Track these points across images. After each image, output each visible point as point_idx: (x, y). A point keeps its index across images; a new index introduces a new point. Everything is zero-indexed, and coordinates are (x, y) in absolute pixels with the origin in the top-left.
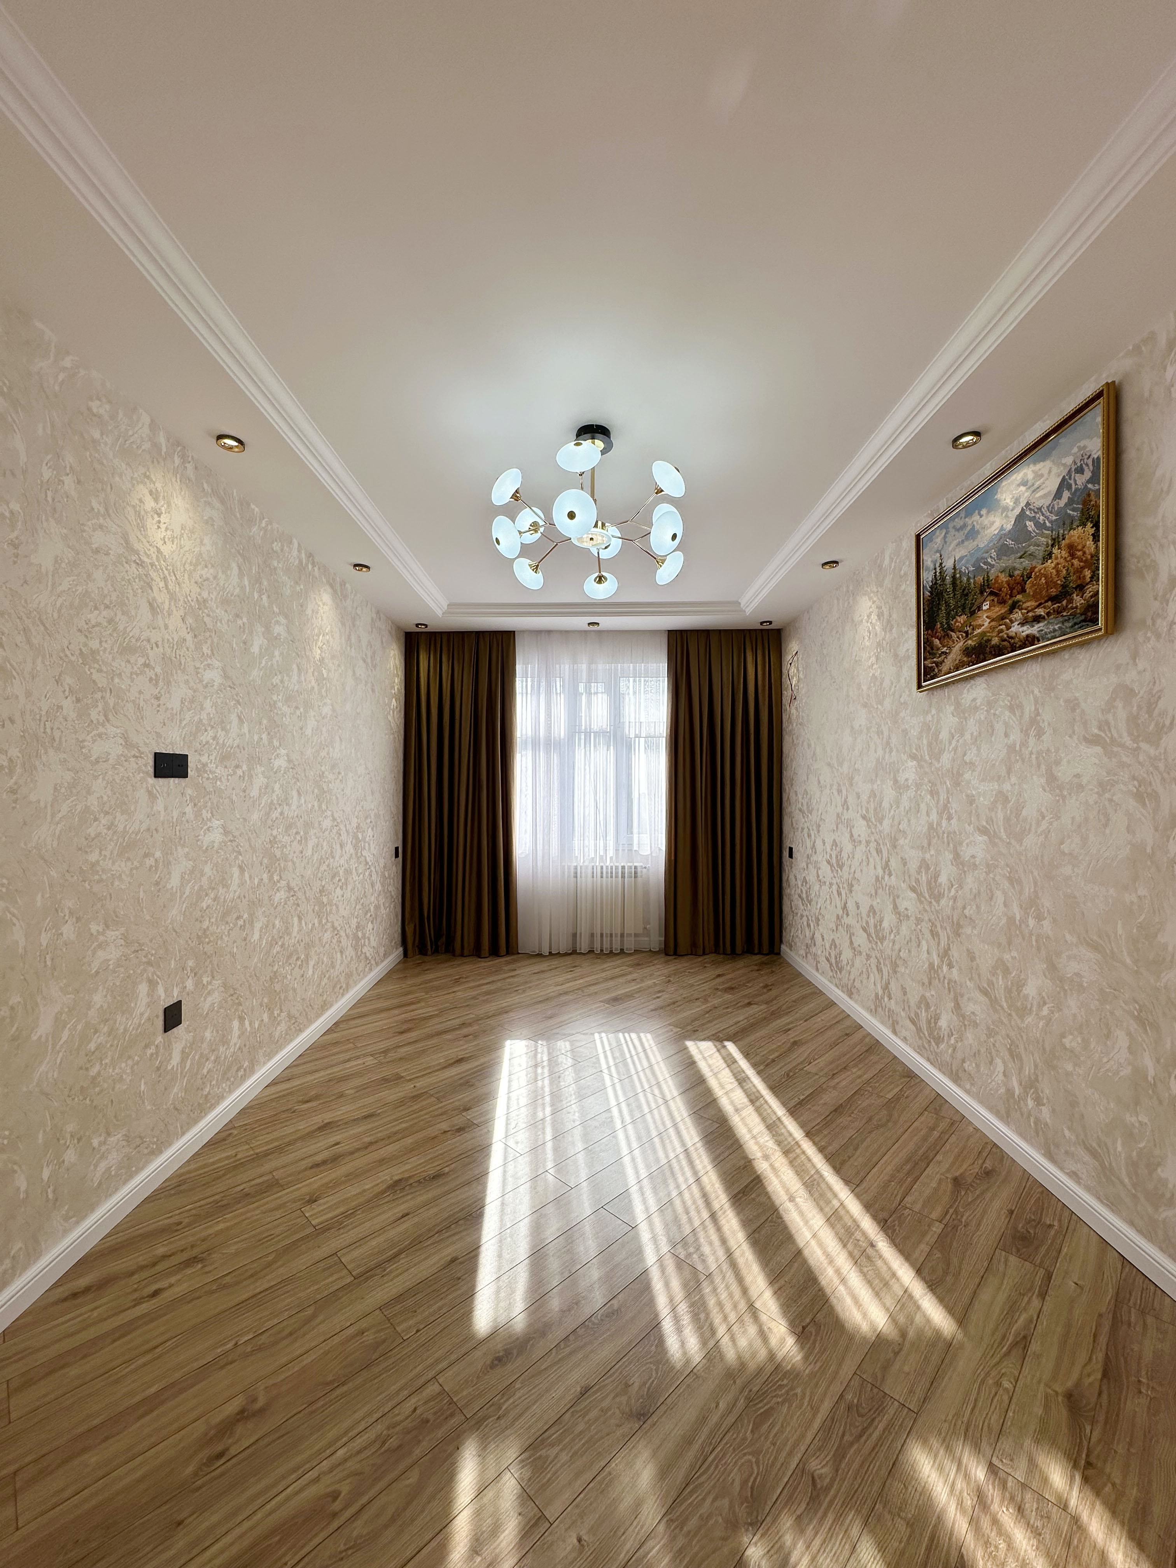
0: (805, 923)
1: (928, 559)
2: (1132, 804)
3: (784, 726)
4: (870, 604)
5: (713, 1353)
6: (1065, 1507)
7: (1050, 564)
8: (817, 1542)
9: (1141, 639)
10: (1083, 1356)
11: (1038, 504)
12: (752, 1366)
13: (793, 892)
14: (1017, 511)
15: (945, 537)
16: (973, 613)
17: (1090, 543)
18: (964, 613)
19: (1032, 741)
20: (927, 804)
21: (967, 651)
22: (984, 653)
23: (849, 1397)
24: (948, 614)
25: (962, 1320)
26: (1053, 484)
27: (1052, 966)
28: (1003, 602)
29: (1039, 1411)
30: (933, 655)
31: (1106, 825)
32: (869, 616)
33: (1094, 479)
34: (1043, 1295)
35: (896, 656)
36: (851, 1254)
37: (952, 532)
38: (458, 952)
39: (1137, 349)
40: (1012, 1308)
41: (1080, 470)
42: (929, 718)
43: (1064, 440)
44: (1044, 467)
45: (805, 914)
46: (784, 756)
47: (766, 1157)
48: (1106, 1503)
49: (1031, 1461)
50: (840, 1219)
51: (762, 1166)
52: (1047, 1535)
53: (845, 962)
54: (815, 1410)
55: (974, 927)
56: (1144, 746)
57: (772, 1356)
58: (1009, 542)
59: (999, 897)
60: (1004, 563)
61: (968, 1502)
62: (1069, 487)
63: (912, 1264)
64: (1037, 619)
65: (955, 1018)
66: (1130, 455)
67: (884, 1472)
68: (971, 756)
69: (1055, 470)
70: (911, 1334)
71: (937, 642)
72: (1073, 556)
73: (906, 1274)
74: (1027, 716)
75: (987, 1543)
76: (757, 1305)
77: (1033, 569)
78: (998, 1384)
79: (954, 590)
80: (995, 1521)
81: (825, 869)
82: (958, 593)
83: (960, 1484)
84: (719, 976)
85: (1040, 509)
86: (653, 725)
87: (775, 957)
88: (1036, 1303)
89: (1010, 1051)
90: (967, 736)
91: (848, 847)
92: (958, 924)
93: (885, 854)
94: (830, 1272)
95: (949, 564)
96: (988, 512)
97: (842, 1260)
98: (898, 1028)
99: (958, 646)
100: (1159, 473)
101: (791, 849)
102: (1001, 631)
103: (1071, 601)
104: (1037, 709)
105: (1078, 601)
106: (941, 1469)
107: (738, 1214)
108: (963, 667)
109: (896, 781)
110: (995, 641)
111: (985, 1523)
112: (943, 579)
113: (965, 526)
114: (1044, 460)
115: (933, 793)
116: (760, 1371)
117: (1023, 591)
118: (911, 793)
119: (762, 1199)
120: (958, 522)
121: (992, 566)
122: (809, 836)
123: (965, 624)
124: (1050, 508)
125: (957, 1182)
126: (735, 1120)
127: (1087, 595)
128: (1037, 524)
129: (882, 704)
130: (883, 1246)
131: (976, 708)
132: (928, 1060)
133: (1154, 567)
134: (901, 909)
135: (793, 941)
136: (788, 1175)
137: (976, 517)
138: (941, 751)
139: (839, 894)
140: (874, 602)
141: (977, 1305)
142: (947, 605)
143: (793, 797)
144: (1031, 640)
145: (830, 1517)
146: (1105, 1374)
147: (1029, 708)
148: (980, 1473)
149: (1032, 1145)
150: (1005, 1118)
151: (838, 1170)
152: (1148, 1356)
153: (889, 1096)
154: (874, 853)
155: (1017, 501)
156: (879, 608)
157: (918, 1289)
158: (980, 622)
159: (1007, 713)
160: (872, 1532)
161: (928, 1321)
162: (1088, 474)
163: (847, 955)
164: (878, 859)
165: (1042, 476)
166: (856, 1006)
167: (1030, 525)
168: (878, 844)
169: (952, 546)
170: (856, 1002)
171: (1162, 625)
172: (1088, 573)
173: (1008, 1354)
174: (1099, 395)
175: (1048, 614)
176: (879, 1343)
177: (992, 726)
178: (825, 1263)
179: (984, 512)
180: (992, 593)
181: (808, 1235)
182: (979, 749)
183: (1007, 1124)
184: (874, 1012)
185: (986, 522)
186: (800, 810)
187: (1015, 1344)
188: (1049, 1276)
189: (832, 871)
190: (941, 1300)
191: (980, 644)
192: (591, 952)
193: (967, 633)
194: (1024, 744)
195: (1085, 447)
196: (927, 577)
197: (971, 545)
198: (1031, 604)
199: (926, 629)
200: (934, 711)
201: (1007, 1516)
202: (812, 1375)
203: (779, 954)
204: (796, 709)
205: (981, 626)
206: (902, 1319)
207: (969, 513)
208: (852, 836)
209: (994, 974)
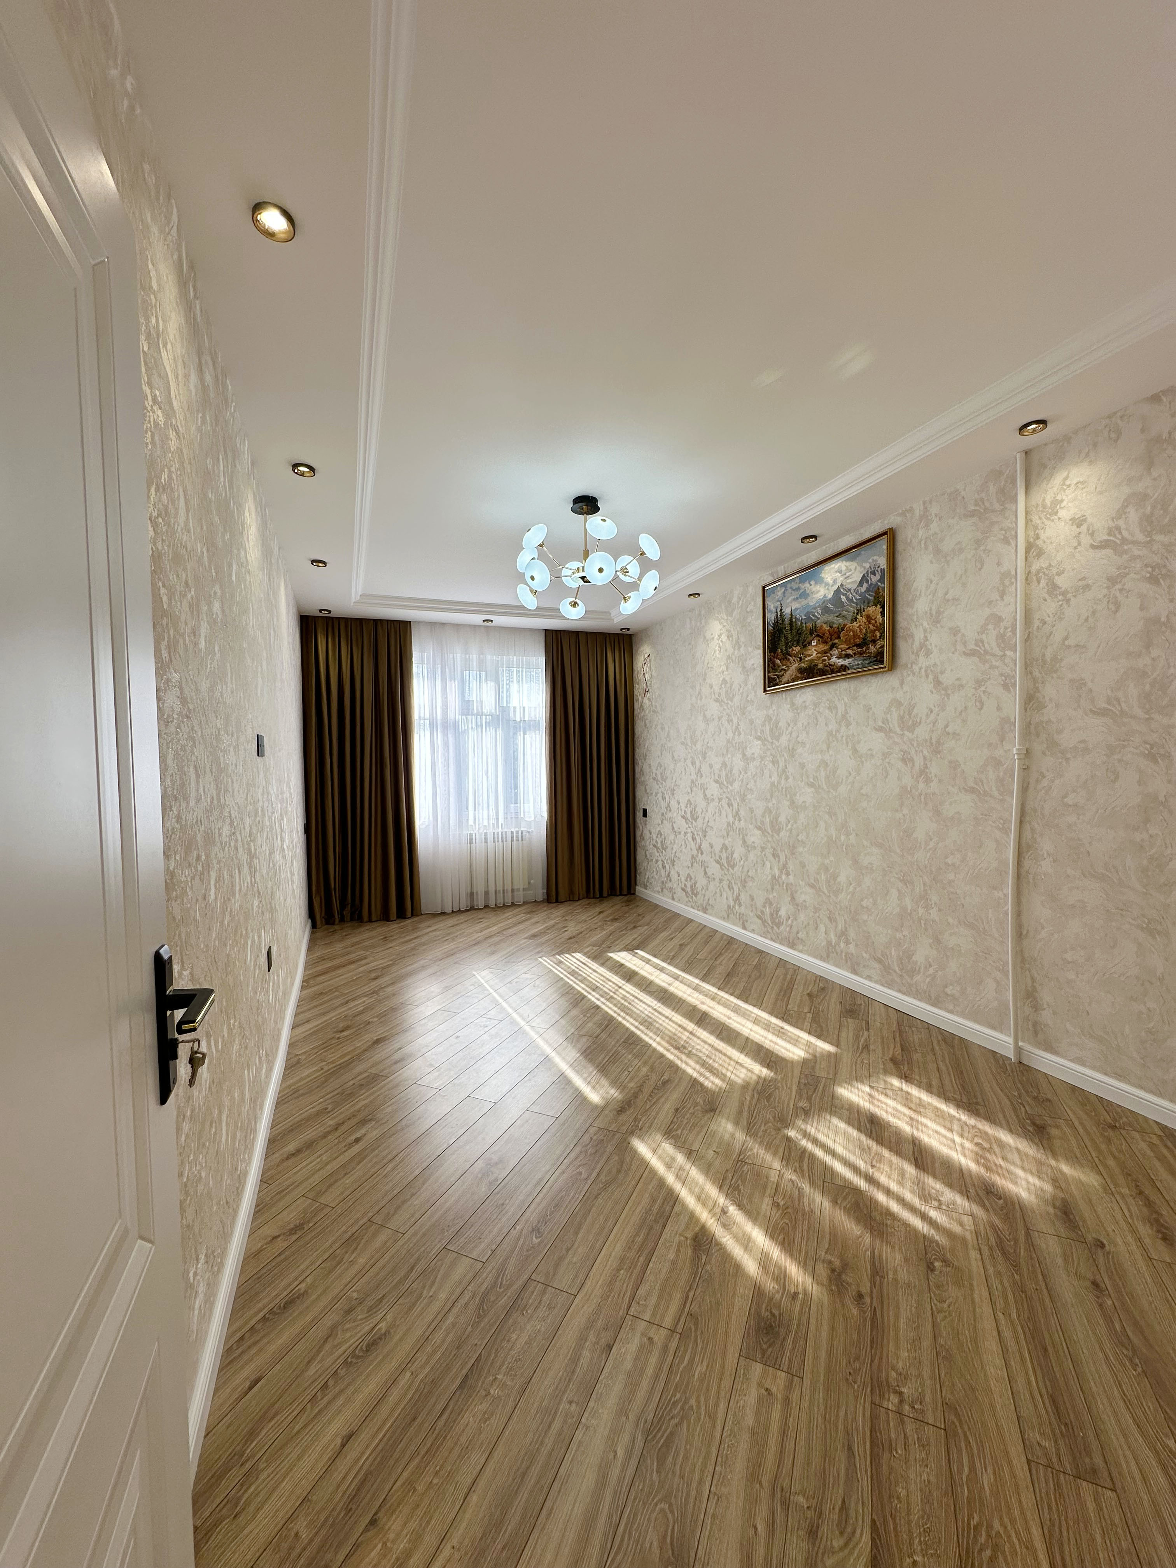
0: (661, 866)
1: (771, 605)
2: (900, 764)
3: (636, 712)
4: (720, 627)
5: (731, 1083)
6: (902, 1090)
7: (855, 625)
8: (815, 1124)
9: (905, 674)
10: (892, 1046)
11: (849, 586)
12: (752, 1082)
13: (648, 843)
14: (835, 588)
15: (784, 593)
16: (805, 646)
17: (879, 616)
18: (798, 644)
19: (843, 729)
20: (769, 770)
21: (801, 670)
22: (813, 673)
23: (803, 1081)
24: (787, 644)
25: (837, 1045)
26: (858, 577)
27: (855, 862)
28: (825, 642)
29: (882, 1067)
30: (776, 670)
31: (886, 777)
32: (720, 636)
33: (882, 580)
34: (868, 1030)
35: (744, 667)
36: (773, 1034)
37: (790, 590)
38: (366, 918)
39: (903, 514)
40: (857, 1038)
41: (874, 573)
42: (771, 712)
43: (864, 551)
44: (852, 565)
45: (660, 858)
46: (636, 736)
47: (703, 1003)
48: (916, 1085)
49: (885, 1082)
50: (760, 1021)
51: (704, 1008)
52: (898, 1098)
53: (699, 889)
54: (791, 1089)
55: (804, 847)
56: (906, 733)
57: (759, 1077)
58: (830, 606)
59: (822, 825)
60: (826, 618)
61: (867, 1098)
62: (867, 581)
63: (805, 1031)
64: (848, 656)
65: (791, 907)
66: (900, 572)
67: (830, 1099)
68: (803, 737)
69: (858, 568)
70: (818, 1055)
71: (778, 662)
72: (869, 622)
73: (804, 1036)
74: (840, 714)
75: (878, 1107)
76: (740, 1061)
77: (845, 625)
78: (862, 1062)
79: (791, 629)
80: (878, 1100)
81: (680, 823)
82: (794, 632)
83: (860, 1094)
84: (600, 913)
85: (849, 590)
86: (533, 709)
87: (633, 897)
88: (866, 1033)
89: (829, 918)
90: (800, 725)
91: (702, 804)
92: (793, 846)
93: (735, 806)
94: (767, 1042)
95: (787, 611)
96: (816, 583)
97: (770, 1036)
98: (747, 924)
99: (794, 666)
100: (915, 585)
101: (645, 811)
102: (825, 660)
103: (868, 648)
104: (846, 710)
105: (872, 649)
106: (852, 1092)
107: (705, 1030)
108: (797, 680)
109: (744, 755)
110: (820, 666)
111: (875, 1102)
112: (783, 621)
113: (798, 589)
114: (852, 561)
115: (775, 762)
116: (757, 1083)
117: (839, 637)
118: (757, 763)
119: (713, 1021)
120: (793, 585)
121: (818, 619)
122: (664, 798)
123: (799, 652)
124: (856, 591)
125: (810, 995)
126: (672, 989)
127: (878, 646)
128: (847, 598)
129: (732, 701)
130: (787, 1027)
131: (806, 707)
132: (772, 939)
133: (912, 636)
134: (749, 843)
135: (648, 881)
136: (721, 1009)
137: (807, 585)
138: (780, 735)
139: (694, 839)
140: (724, 626)
141: (841, 1039)
142: (786, 638)
143: (646, 768)
144: (844, 668)
145: (816, 1117)
146: (902, 1050)
147: (841, 709)
148: (867, 1089)
149: (843, 969)
150: (826, 958)
151: (746, 1001)
152: (917, 1041)
153: (754, 963)
154: (726, 806)
155: (835, 581)
156: (729, 631)
157: (813, 1040)
158: (809, 653)
159: (827, 711)
160: (835, 1115)
161: (823, 1049)
162: (878, 577)
163: (701, 882)
164: (729, 810)
165: (851, 570)
166: (711, 918)
167: (843, 598)
168: (730, 800)
169: (789, 600)
170: (711, 915)
171: (916, 668)
172: (878, 634)
173: (862, 1052)
174: (885, 533)
175: (855, 654)
176: (805, 1062)
177: (817, 719)
178: (763, 1039)
179: (812, 582)
180: (818, 636)
181: (748, 1031)
182: (807, 733)
183: (828, 963)
184: (726, 918)
185: (814, 589)
186: (654, 779)
187: (863, 1048)
188: (868, 1023)
189: (687, 823)
190: (825, 1040)
191: (810, 667)
192: (486, 907)
193: (800, 658)
194: (838, 731)
195: (876, 561)
196: (771, 617)
197: (804, 602)
198: (844, 646)
199: (770, 652)
200: (774, 708)
201: (882, 1098)
202: (782, 1079)
203: (634, 894)
204: (649, 699)
205: (810, 655)
206: (811, 1051)
207: (802, 580)
208: (705, 795)
209: (818, 873)
